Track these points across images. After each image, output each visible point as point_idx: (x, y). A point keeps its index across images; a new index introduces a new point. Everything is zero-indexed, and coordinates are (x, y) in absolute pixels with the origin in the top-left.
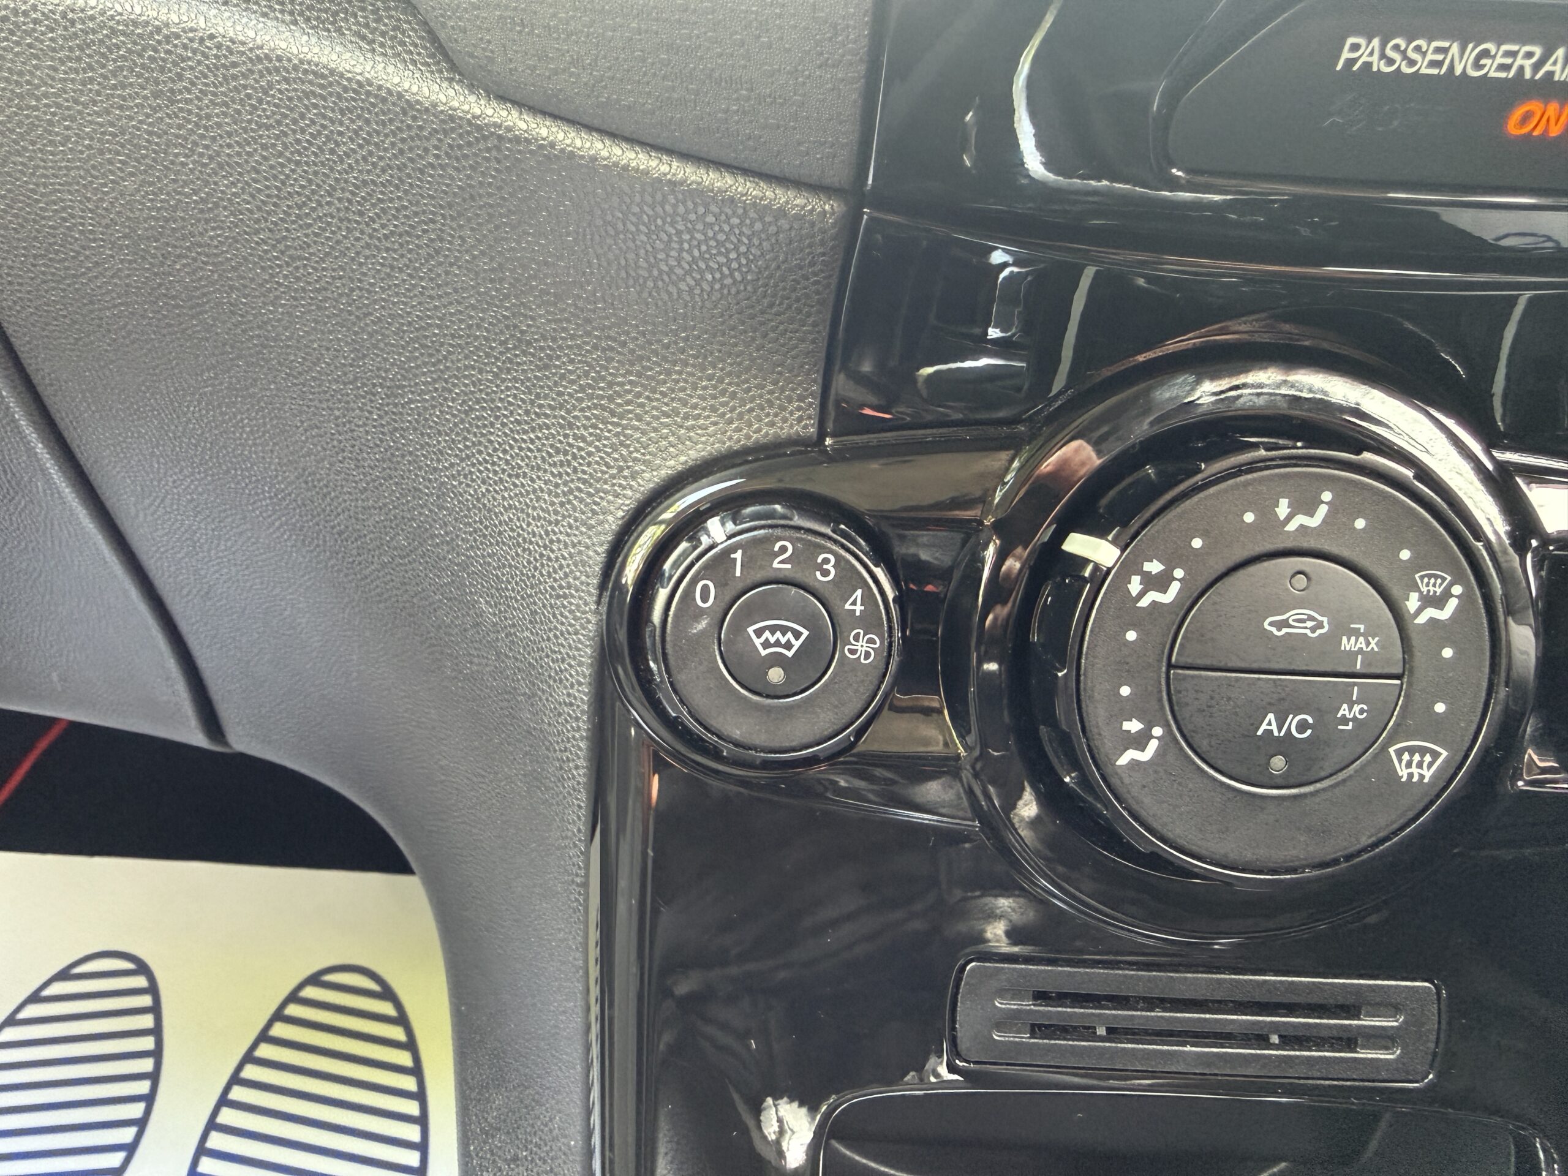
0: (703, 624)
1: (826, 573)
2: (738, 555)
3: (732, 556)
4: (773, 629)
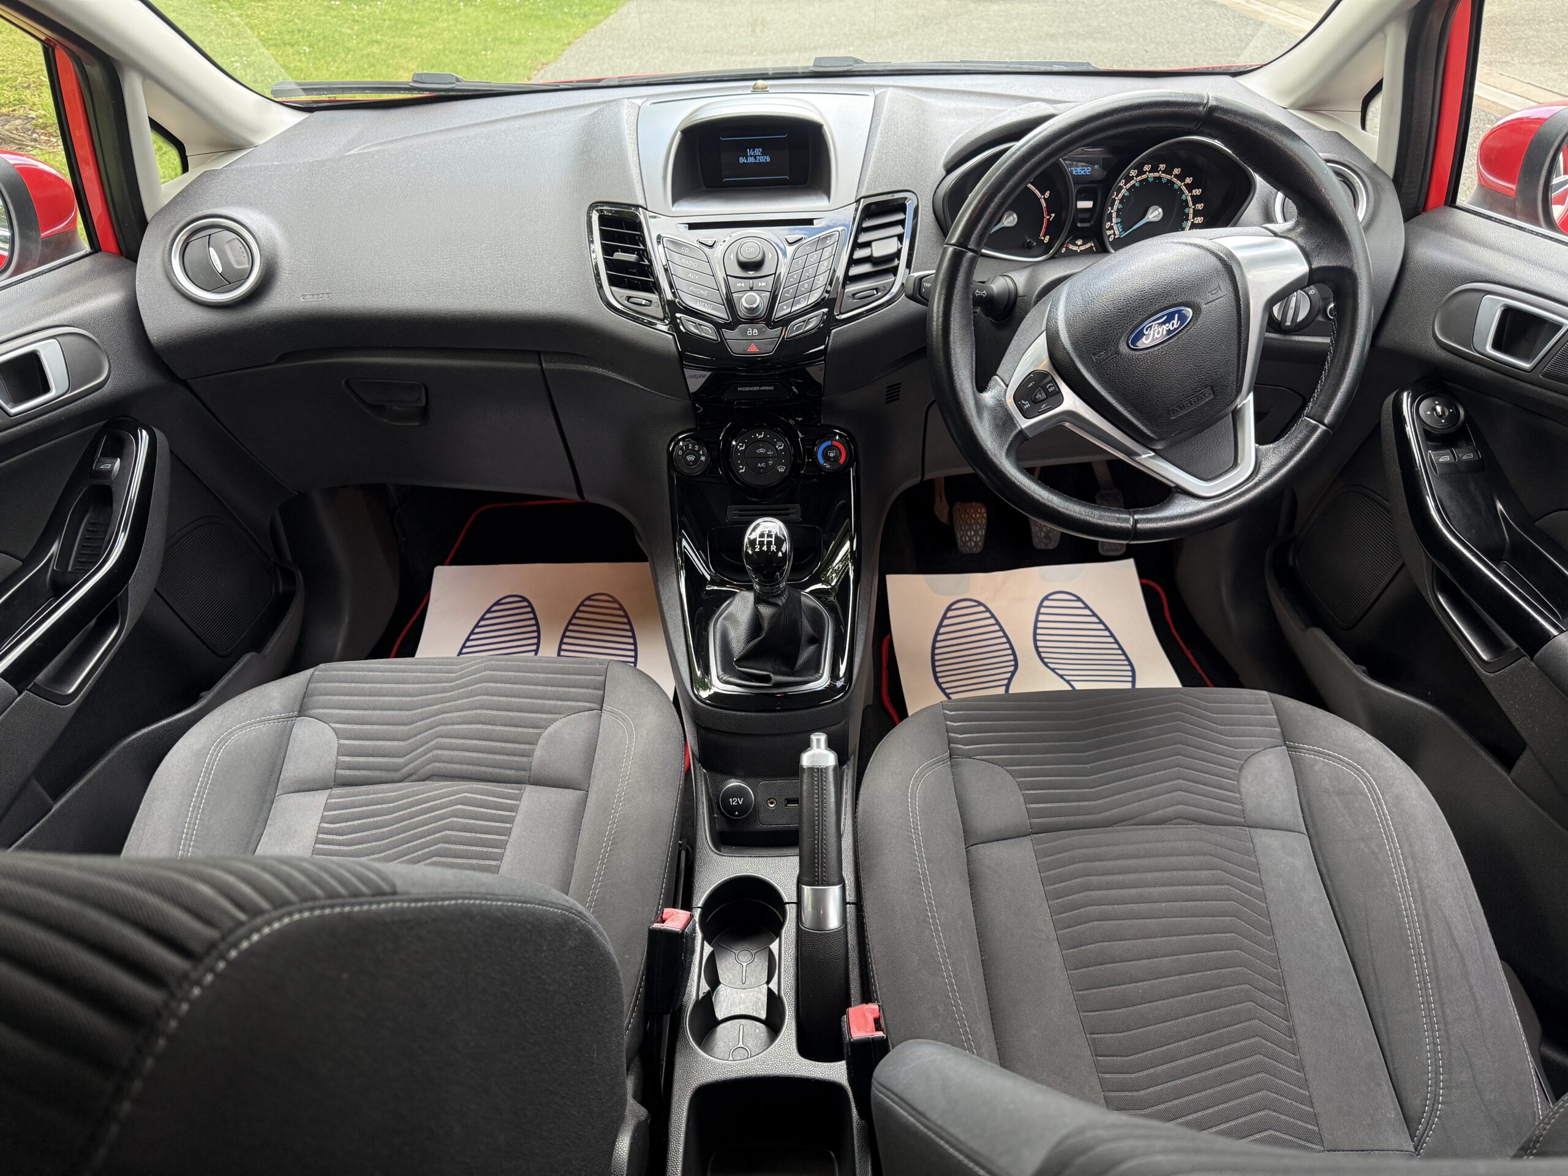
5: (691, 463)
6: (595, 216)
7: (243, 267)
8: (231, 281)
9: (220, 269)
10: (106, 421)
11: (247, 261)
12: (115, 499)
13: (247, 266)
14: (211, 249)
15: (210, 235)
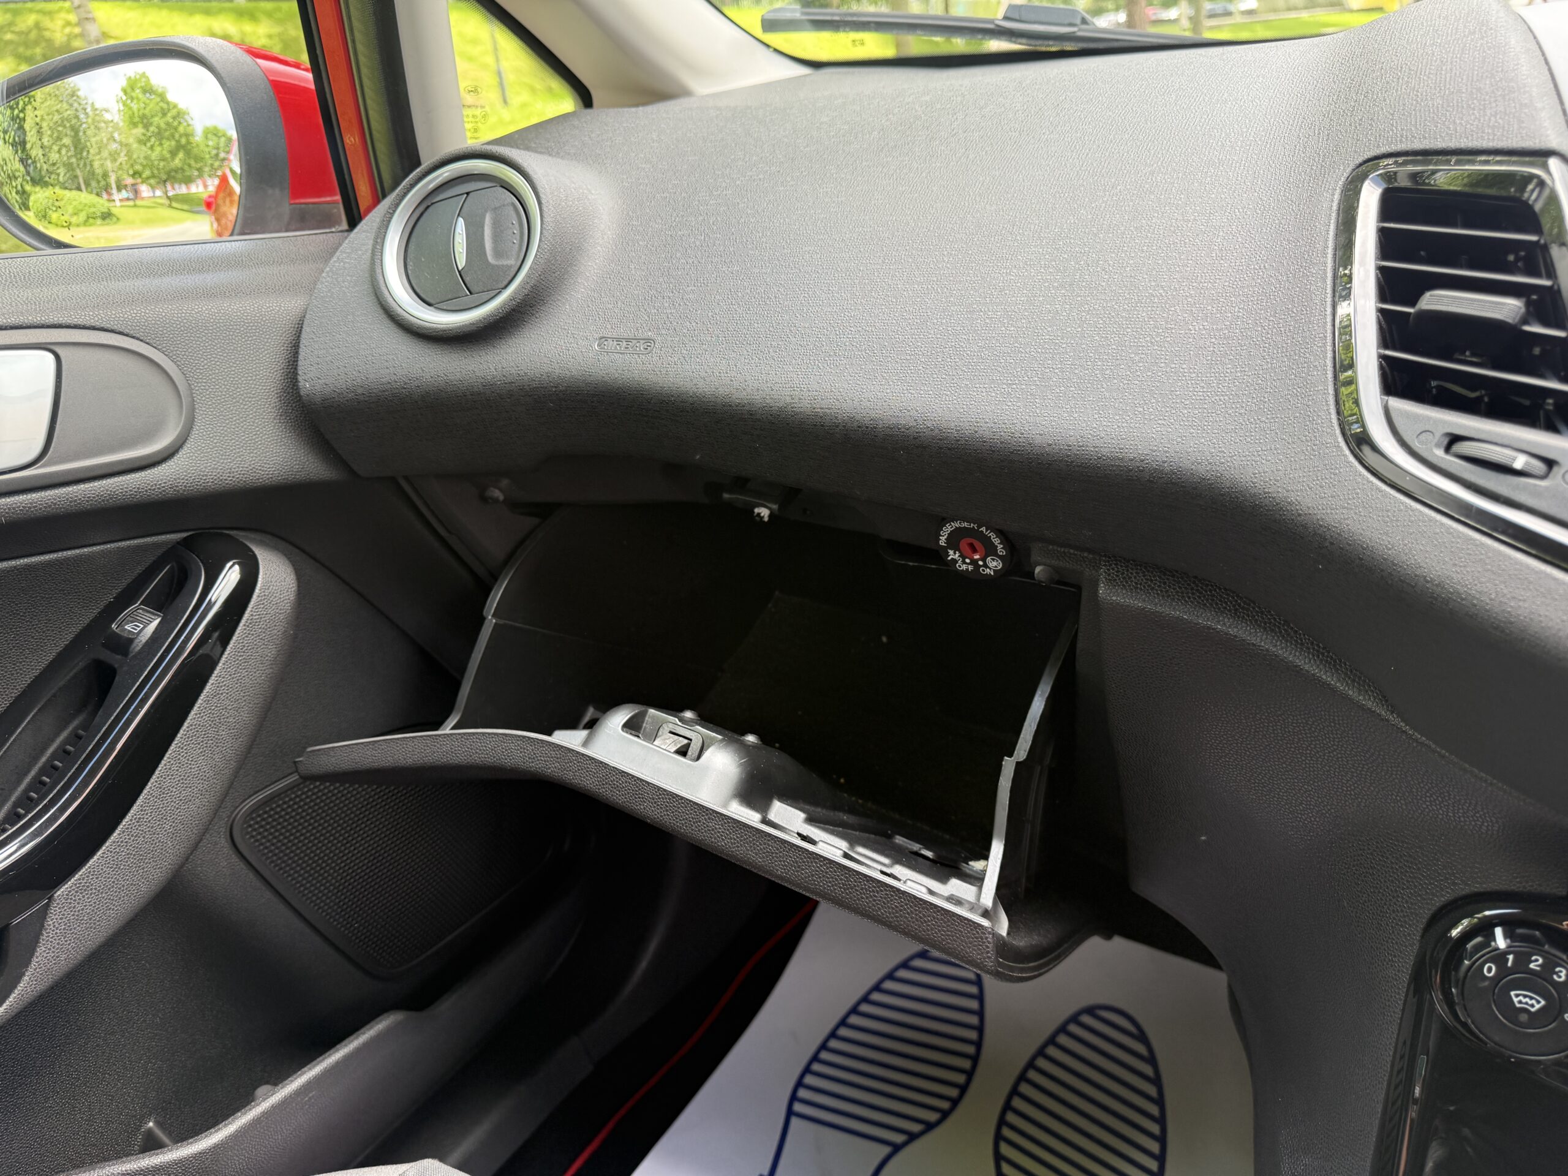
0: (1486, 983)
1: (1560, 977)
2: (1511, 957)
3: (1508, 956)
4: (1525, 996)
5: (1524, 1017)
6: (1370, 196)
7: (505, 262)
8: (473, 289)
9: (462, 262)
10: (185, 535)
11: (514, 253)
12: (109, 698)
13: (512, 262)
14: (461, 220)
15: (468, 193)
